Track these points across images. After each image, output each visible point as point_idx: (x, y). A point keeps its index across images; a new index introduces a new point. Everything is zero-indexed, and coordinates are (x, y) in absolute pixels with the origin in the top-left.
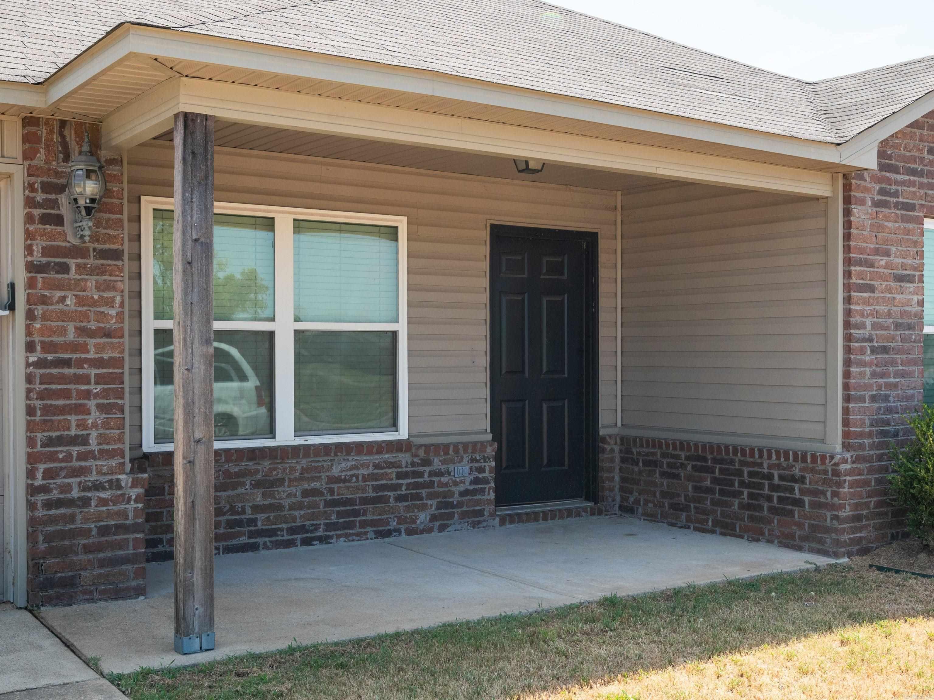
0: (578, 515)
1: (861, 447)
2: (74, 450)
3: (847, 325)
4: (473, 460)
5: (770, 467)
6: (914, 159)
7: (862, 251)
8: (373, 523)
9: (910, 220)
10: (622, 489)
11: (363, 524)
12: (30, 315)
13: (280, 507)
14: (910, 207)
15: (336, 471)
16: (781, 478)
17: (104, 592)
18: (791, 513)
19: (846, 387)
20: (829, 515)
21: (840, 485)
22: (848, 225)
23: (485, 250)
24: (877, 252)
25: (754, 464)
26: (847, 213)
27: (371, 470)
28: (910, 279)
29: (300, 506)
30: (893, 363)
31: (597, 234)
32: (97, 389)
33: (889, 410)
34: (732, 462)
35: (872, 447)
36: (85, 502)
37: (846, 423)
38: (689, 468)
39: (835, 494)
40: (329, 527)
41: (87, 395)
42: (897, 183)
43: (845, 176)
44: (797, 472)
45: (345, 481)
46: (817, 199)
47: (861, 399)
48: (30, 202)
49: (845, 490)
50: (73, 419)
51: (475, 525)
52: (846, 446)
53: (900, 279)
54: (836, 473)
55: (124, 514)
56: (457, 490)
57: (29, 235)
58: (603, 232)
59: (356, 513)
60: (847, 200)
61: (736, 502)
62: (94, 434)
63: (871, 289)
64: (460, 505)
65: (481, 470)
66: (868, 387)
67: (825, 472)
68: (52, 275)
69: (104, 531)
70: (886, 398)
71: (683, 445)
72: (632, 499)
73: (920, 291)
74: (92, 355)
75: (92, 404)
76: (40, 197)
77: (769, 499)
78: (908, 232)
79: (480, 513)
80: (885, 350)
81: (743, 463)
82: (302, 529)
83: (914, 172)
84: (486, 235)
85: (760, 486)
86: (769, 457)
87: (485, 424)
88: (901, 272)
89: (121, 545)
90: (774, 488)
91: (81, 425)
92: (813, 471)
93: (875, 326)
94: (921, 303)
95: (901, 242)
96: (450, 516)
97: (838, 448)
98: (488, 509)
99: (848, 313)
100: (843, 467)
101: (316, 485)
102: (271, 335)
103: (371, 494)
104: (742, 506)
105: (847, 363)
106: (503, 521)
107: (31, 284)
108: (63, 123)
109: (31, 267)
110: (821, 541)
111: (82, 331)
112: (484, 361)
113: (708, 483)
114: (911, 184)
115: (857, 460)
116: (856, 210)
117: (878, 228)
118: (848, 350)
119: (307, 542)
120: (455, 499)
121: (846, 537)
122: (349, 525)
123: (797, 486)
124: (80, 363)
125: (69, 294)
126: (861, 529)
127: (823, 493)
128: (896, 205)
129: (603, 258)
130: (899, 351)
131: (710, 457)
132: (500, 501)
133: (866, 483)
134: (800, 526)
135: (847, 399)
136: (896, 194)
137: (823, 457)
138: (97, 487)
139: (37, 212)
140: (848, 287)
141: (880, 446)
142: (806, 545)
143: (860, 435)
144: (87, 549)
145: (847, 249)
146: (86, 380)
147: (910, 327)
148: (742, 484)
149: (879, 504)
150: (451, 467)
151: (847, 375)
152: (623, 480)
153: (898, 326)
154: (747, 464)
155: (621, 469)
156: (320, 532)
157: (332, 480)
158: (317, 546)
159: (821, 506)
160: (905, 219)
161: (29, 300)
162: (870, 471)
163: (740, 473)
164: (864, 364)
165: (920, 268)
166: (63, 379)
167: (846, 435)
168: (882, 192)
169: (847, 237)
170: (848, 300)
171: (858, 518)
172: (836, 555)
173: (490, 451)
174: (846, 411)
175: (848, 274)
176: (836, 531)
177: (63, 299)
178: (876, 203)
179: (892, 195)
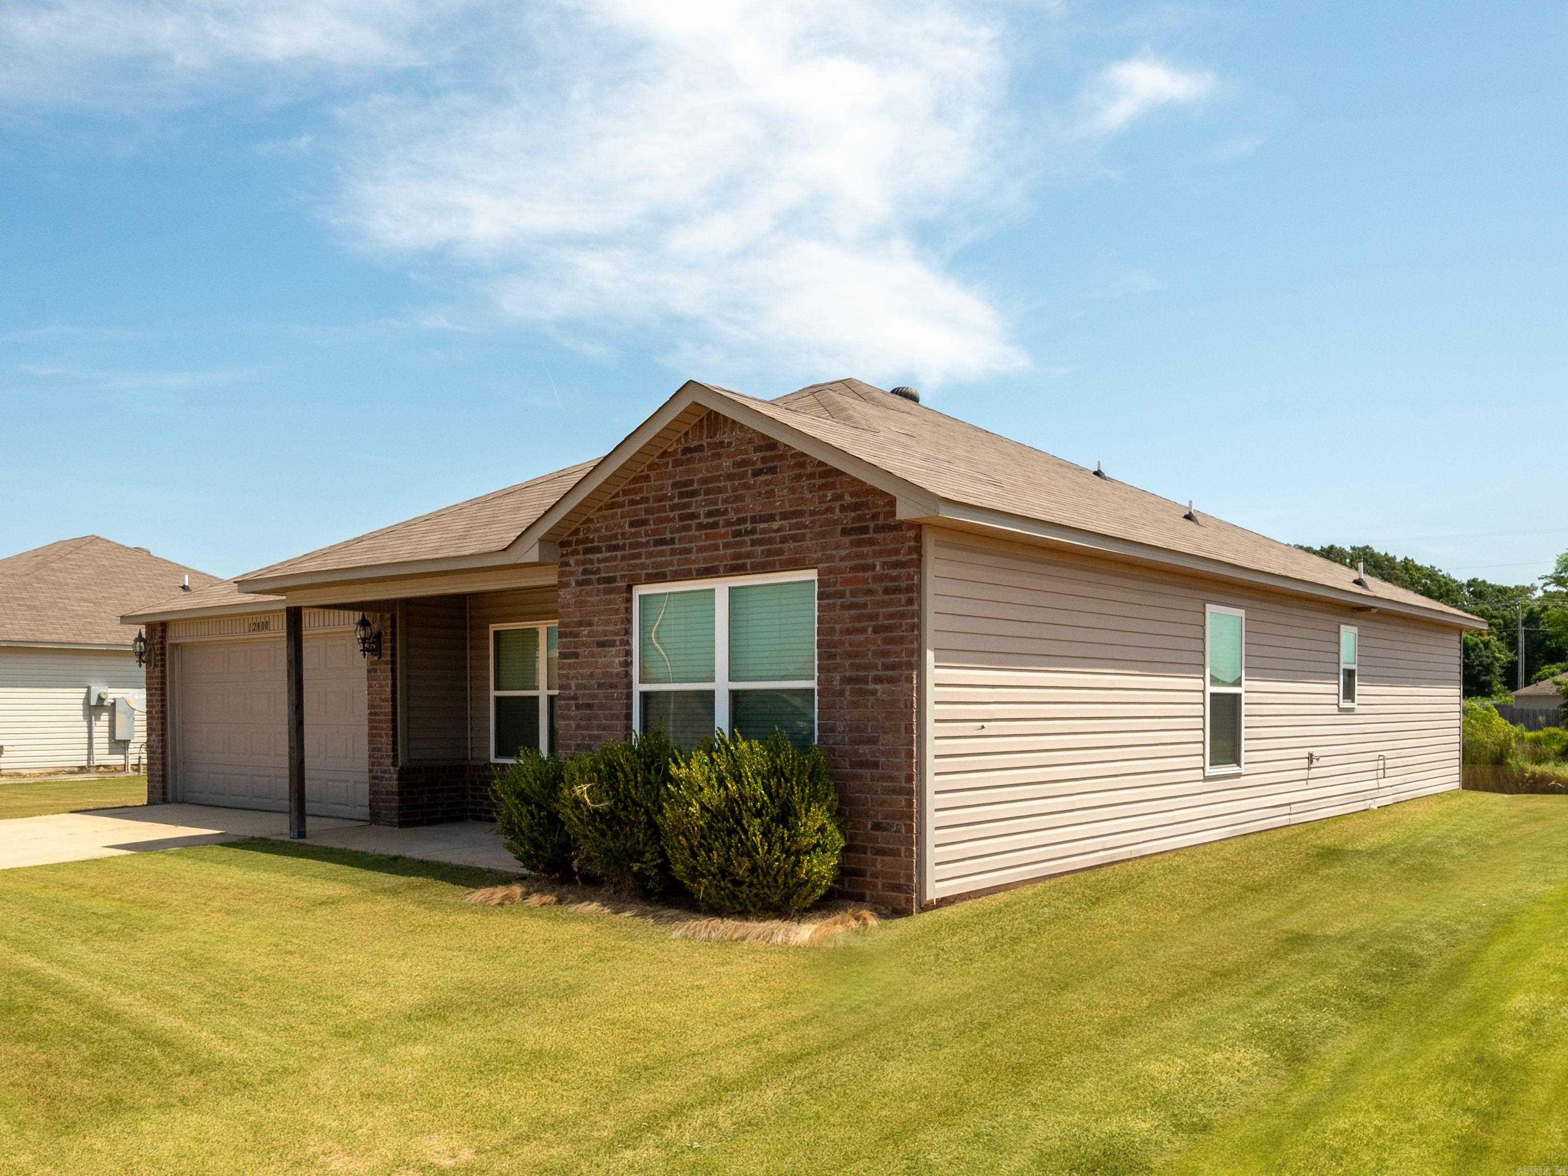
17: (388, 822)
24: (580, 624)
30: (596, 717)
41: (382, 728)
53: (602, 644)
69: (387, 793)
73: (625, 652)
74: (383, 711)
78: (616, 602)
88: (603, 639)
93: (578, 686)
95: (602, 613)
111: (381, 699)
114: (613, 559)
117: (582, 604)
124: (380, 714)
128: (599, 581)
146: (381, 721)
160: (607, 591)
166: (377, 721)
168: (585, 572)
177: (375, 685)
178: (580, 583)
179: (593, 573)
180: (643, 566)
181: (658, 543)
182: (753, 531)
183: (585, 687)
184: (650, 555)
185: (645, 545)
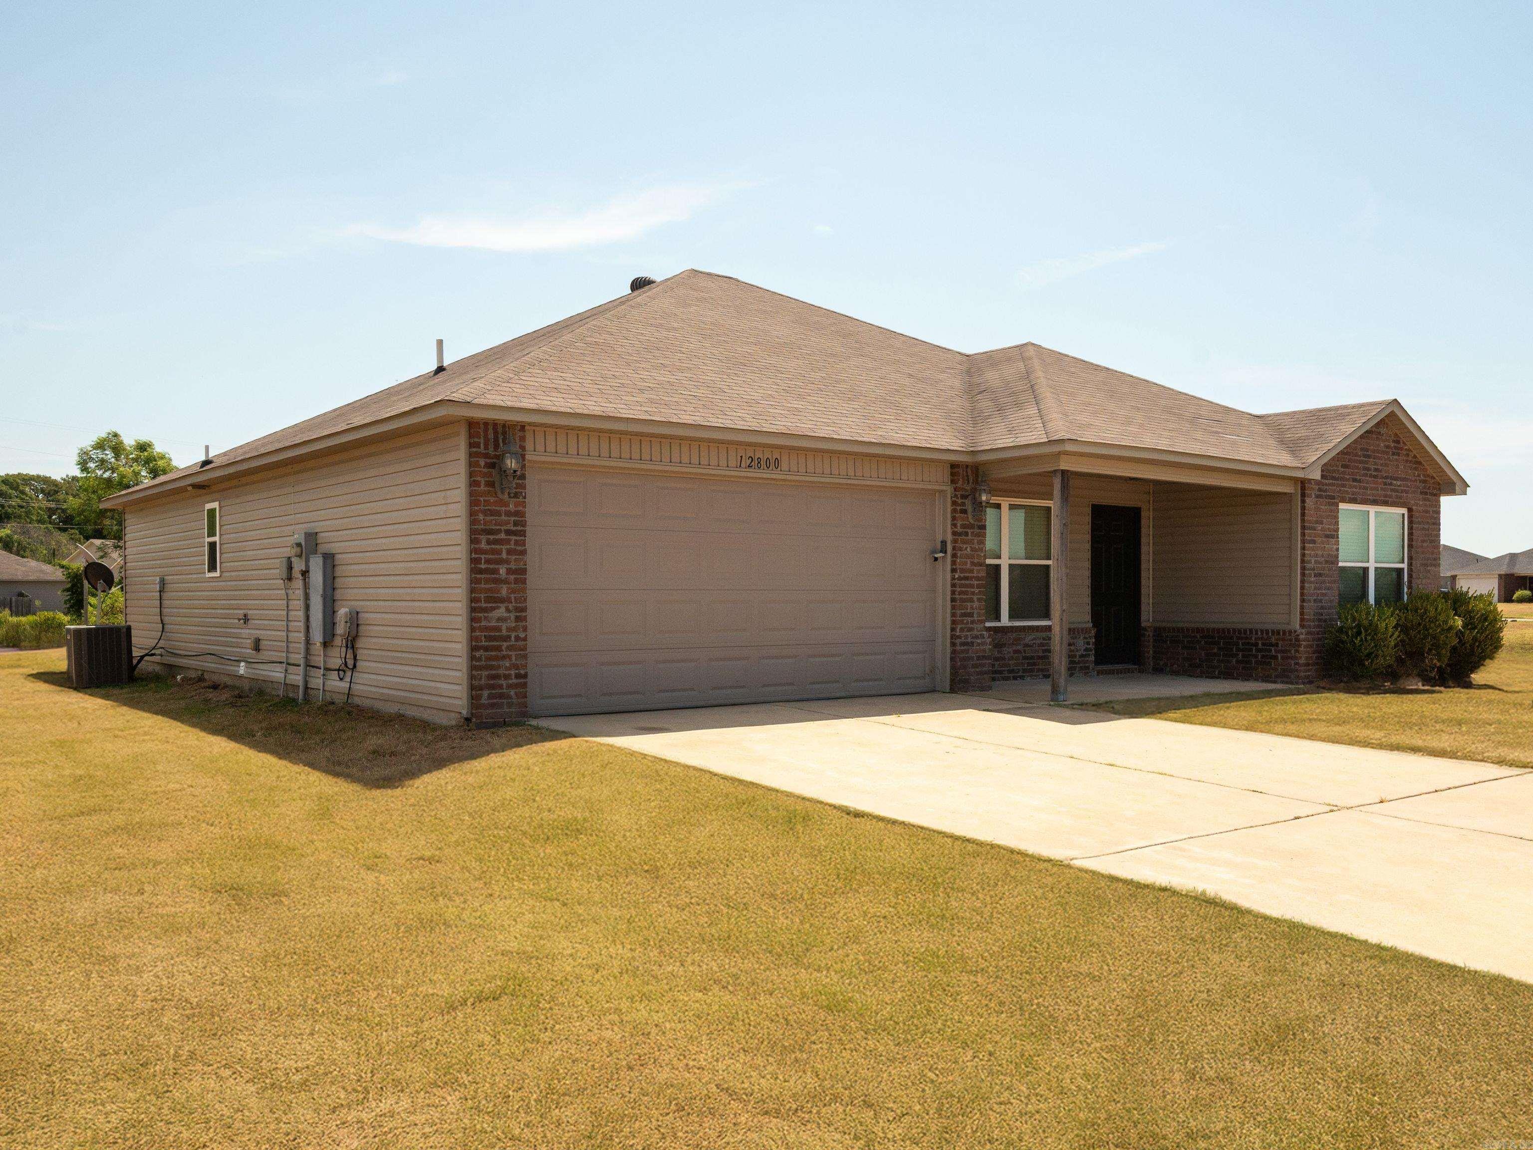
0: (1133, 672)
1: (1310, 626)
2: (969, 619)
3: (1303, 561)
4: (1085, 638)
5: (1256, 639)
6: (1334, 471)
7: (1310, 522)
8: (1042, 670)
9: (1333, 504)
10: (1154, 657)
11: (1039, 670)
12: (954, 556)
13: (1004, 659)
14: (1333, 498)
15: (1027, 641)
16: (1263, 644)
17: (978, 687)
18: (1270, 663)
19: (1302, 594)
20: (1293, 662)
21: (1299, 646)
22: (1303, 508)
23: (1088, 519)
24: (1317, 522)
25: (1247, 638)
26: (1303, 501)
27: (1041, 641)
28: (1332, 537)
29: (1012, 658)
30: (1324, 582)
31: (1140, 509)
32: (977, 591)
33: (1322, 608)
34: (1231, 638)
35: (1315, 627)
36: (972, 643)
37: (1302, 614)
38: (1203, 642)
39: (1297, 651)
40: (1024, 671)
41: (973, 593)
42: (1326, 485)
43: (1302, 482)
44: (1273, 640)
45: (1030, 646)
46: (1285, 494)
47: (1309, 601)
48: (954, 503)
49: (1302, 649)
50: (969, 604)
51: (1086, 674)
52: (1302, 626)
53: (1327, 536)
54: (1297, 640)
55: (984, 651)
56: (1078, 654)
57: (954, 518)
58: (1144, 507)
59: (1035, 664)
60: (1303, 495)
61: (1234, 660)
62: (976, 611)
63: (1314, 542)
64: (1079, 662)
65: (1088, 643)
66: (1312, 595)
67: (1291, 640)
68: (963, 537)
69: (979, 658)
70: (1321, 601)
71: (1198, 630)
72: (1161, 663)
73: (1337, 543)
74: (975, 575)
75: (975, 598)
76: (960, 501)
77: (1256, 657)
78: (1331, 511)
79: (1088, 668)
80: (1320, 575)
81: (1239, 638)
82: (1012, 671)
83: (1334, 478)
84: (1089, 510)
85: (1251, 650)
86: (1257, 634)
87: (1088, 618)
88: (1328, 533)
89: (983, 665)
90: (1259, 650)
91: (972, 608)
92: (1283, 640)
93: (1316, 562)
94: (1337, 550)
95: (1328, 517)
96: (1075, 668)
97: (1298, 627)
98: (1092, 666)
99: (1303, 555)
100: (1302, 637)
101: (1019, 647)
102: (999, 565)
103: (1041, 654)
104: (1238, 662)
105: (1302, 582)
106: (1099, 673)
107: (955, 541)
108: (967, 466)
109: (954, 533)
110: (1288, 677)
111: (973, 564)
112: (1088, 582)
113: (1215, 650)
114: (1333, 485)
115: (1308, 633)
116: (1308, 500)
117: (1317, 509)
118: (1303, 574)
119: (1015, 678)
120: (1077, 659)
121: (1302, 674)
122: (1032, 671)
123: (1273, 649)
124: (971, 578)
125: (968, 546)
126: (1309, 670)
127: (1290, 651)
128: (1326, 497)
129: (1143, 522)
130: (1327, 576)
131: (1216, 635)
132: (1097, 662)
133: (1311, 646)
134: (1276, 670)
135: (1303, 601)
136: (1325, 491)
137: (1290, 632)
138: (977, 637)
139: (959, 508)
140: (1303, 542)
141: (1319, 626)
142: (1279, 680)
143: (1309, 620)
144: (974, 666)
145: (1303, 521)
146: (972, 586)
147: (1332, 563)
148: (1238, 650)
149: (1317, 658)
150: (1075, 641)
151: (1302, 588)
152: (1154, 652)
153: (1327, 562)
154: (1242, 638)
155: (1154, 646)
156: (1020, 674)
157: (1026, 645)
158: (1019, 681)
159: (1288, 658)
160: (1330, 504)
161: (954, 548)
162: (1313, 640)
163: (1237, 644)
164: (1311, 582)
165: (1337, 530)
166: (967, 586)
167: (1302, 620)
168: (1320, 490)
169: (1303, 514)
170: (1303, 548)
171: (1308, 665)
172: (1297, 683)
173: (1093, 632)
174: (1302, 607)
175: (1303, 534)
176: (1297, 670)
177: (966, 548)
178: (1317, 497)
179: (1324, 491)
180: (1347, 492)
181: (1355, 480)
182: (1391, 484)
183: (1320, 563)
184: (1351, 487)
185: (1348, 480)
